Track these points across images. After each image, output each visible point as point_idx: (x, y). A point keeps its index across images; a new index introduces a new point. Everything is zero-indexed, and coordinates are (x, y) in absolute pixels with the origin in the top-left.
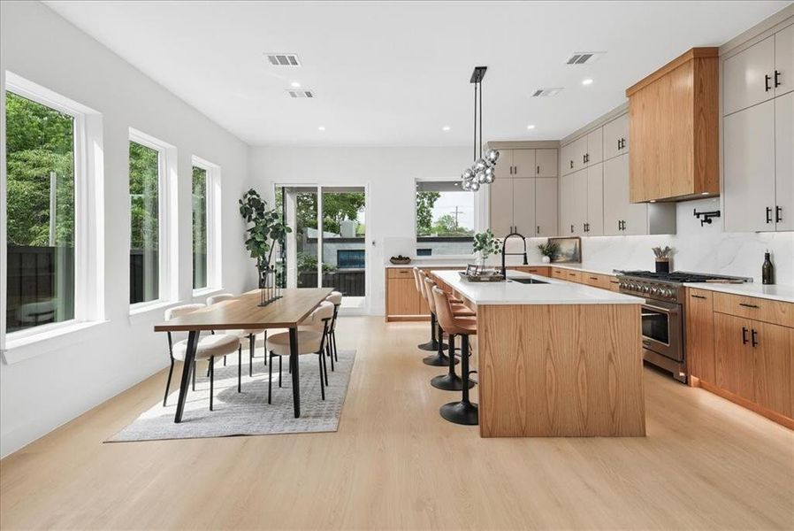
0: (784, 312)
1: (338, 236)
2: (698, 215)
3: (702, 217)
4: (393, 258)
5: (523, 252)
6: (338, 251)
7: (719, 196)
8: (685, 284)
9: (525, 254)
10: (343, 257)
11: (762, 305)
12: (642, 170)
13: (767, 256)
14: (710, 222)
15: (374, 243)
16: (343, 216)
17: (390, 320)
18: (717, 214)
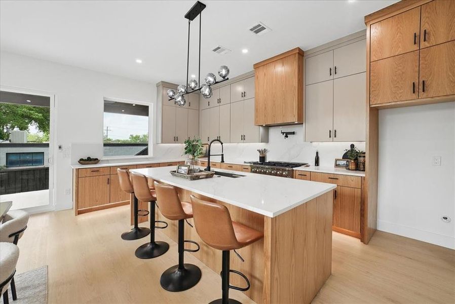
0: (352, 181)
1: (8, 142)
2: (283, 133)
3: (285, 134)
4: (82, 160)
5: (222, 153)
6: (7, 154)
7: (303, 124)
8: (294, 169)
9: (222, 155)
10: (13, 158)
11: (339, 177)
12: (264, 108)
13: (317, 153)
14: (287, 137)
15: (60, 147)
16: (13, 127)
17: (80, 213)
18: (293, 133)
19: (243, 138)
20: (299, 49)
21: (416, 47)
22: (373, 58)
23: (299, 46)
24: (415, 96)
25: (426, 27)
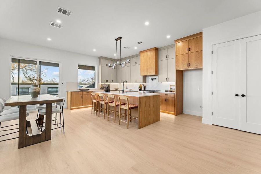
2: (151, 79)
7: (157, 75)
11: (168, 94)
12: (143, 69)
14: (153, 80)
15: (62, 84)
18: (155, 79)
19: (136, 81)
20: (156, 48)
21: (187, 52)
22: (177, 54)
23: (155, 47)
24: (187, 67)
25: (190, 47)
